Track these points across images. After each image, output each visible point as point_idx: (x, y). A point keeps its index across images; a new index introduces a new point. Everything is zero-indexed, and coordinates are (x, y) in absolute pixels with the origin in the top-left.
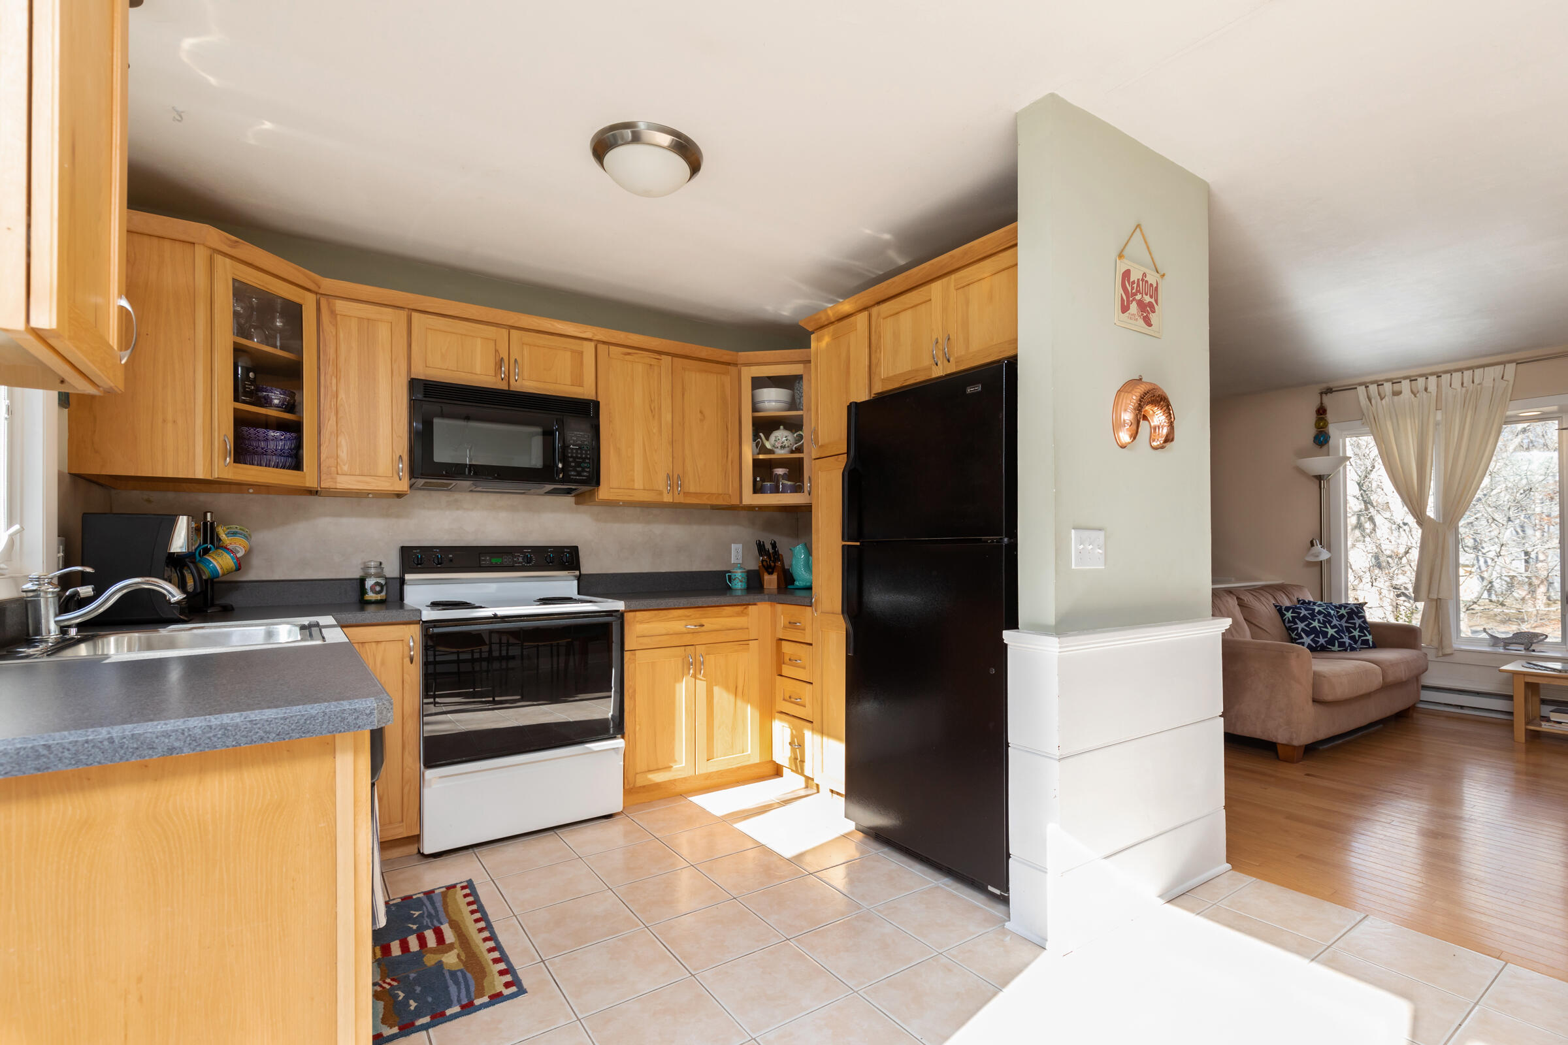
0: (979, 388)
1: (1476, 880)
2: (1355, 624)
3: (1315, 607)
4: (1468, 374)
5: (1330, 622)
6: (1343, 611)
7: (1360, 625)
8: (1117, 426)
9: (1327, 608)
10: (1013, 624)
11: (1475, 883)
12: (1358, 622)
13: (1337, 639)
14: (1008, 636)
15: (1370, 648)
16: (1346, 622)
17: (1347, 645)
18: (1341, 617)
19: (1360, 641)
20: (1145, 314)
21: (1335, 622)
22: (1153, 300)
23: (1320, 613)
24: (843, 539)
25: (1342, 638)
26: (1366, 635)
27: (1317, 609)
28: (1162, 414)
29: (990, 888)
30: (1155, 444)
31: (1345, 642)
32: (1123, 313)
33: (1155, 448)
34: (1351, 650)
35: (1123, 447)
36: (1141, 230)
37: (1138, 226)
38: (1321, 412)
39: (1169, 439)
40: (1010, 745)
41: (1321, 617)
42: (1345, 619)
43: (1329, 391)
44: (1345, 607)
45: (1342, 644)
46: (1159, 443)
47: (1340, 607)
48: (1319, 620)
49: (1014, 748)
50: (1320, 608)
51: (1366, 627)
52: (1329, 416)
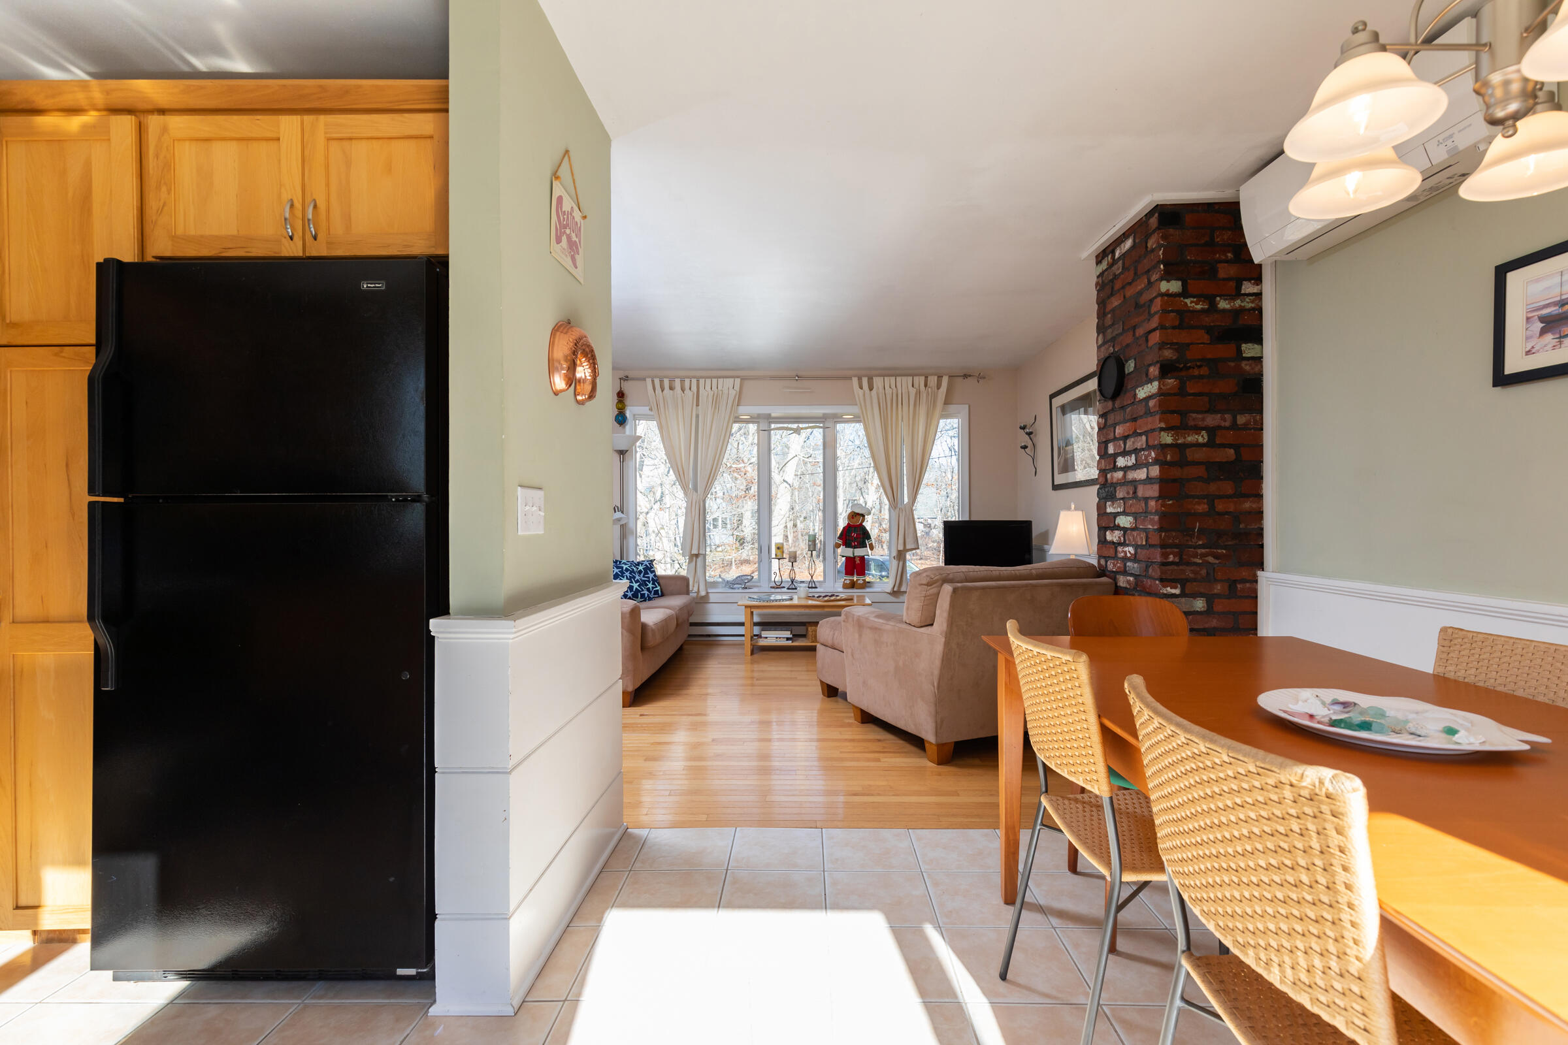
0: (380, 286)
1: (778, 770)
2: (649, 577)
3: (623, 565)
4: (714, 381)
5: (634, 577)
6: (641, 568)
7: (652, 578)
8: (552, 368)
9: (631, 566)
10: (442, 608)
11: (778, 772)
12: (651, 575)
13: (640, 591)
14: (435, 624)
15: (659, 597)
16: (644, 577)
17: (646, 596)
18: (640, 572)
19: (653, 592)
20: (572, 253)
21: (637, 577)
22: (577, 240)
23: (627, 570)
24: (92, 491)
25: (643, 590)
26: (656, 587)
27: (625, 567)
28: (587, 367)
29: (401, 972)
30: (579, 398)
31: (644, 594)
32: (557, 244)
33: (578, 402)
34: (649, 600)
35: (556, 393)
36: (569, 158)
37: (567, 152)
38: (621, 395)
39: (592, 396)
40: (437, 770)
41: (628, 574)
42: (642, 574)
43: (626, 378)
44: (642, 564)
45: (643, 596)
46: (584, 397)
47: (639, 564)
48: (627, 576)
49: (443, 773)
50: (627, 566)
51: (657, 580)
52: (628, 401)
